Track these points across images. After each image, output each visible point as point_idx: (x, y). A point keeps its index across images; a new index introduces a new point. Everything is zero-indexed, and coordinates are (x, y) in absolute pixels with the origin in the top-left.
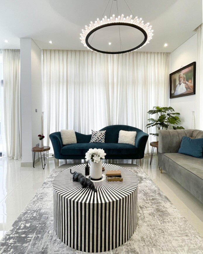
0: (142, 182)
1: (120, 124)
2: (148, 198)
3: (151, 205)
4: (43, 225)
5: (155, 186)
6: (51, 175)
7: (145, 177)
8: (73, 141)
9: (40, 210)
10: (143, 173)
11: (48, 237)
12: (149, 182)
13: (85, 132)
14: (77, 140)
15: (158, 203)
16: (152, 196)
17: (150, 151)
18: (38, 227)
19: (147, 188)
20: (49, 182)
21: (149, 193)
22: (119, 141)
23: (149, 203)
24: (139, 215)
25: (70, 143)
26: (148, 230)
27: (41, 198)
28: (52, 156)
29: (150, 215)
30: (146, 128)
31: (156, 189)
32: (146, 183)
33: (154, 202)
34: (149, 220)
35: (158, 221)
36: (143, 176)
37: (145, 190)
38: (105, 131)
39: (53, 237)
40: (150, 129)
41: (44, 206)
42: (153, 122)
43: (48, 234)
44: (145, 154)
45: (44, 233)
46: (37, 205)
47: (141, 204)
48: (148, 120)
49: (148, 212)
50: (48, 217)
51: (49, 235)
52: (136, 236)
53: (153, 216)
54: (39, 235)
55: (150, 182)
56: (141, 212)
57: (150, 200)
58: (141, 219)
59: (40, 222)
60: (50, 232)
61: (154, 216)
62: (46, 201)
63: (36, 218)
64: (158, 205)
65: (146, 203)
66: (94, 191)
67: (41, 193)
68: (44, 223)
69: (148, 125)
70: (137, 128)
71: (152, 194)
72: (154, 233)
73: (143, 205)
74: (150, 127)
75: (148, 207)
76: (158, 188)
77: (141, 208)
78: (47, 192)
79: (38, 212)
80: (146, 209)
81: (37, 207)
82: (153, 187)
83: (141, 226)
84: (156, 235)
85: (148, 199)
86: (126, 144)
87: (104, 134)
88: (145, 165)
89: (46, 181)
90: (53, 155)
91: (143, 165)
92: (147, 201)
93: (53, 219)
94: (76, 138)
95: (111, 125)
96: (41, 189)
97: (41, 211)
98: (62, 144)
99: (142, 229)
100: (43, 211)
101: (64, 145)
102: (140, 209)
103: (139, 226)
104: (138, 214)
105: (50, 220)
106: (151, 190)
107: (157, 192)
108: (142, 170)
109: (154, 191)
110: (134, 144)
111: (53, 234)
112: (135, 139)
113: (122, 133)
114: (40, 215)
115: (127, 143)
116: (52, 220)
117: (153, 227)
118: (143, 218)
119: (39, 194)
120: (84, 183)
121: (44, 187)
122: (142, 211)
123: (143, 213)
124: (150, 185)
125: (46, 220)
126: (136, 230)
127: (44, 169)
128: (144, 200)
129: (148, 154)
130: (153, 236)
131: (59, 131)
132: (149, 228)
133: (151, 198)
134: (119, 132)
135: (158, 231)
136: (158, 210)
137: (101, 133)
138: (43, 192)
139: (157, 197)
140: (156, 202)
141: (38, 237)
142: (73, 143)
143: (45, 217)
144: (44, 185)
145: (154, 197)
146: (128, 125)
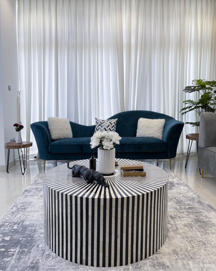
0: (174, 188)
1: (139, 110)
2: (183, 207)
3: (187, 215)
4: (29, 239)
5: (192, 193)
6: (36, 182)
7: (178, 182)
8: (67, 134)
9: (23, 221)
10: (175, 178)
11: (37, 251)
12: (184, 188)
13: (85, 122)
14: (73, 134)
15: (197, 213)
16: (188, 204)
17: (185, 150)
18: (21, 240)
19: (181, 195)
20: (33, 189)
21: (184, 201)
22: (137, 134)
23: (183, 213)
24: (169, 226)
25: (62, 138)
26: (183, 243)
27: (23, 208)
28: (33, 159)
29: (185, 226)
30: (180, 114)
31: (194, 196)
32: (180, 189)
33: (192, 211)
34: (184, 232)
35: (197, 233)
36: (175, 181)
37: (178, 198)
38: (117, 119)
39: (45, 252)
40: (186, 116)
41: (28, 217)
42: (191, 105)
43: (38, 248)
44: (178, 154)
45: (32, 246)
46: (19, 216)
47: (173, 214)
48: (184, 102)
49: (184, 223)
50: (35, 230)
51: (38, 250)
52: (165, 249)
53: (190, 227)
54: (24, 249)
55: (186, 188)
56: (172, 222)
57: (185, 208)
58: (172, 230)
59: (25, 235)
60: (40, 246)
61: (192, 227)
62: (31, 212)
63: (18, 231)
64: (198, 215)
65: (180, 212)
66: (104, 186)
67: (23, 203)
68: (31, 236)
69: (183, 109)
70: (166, 114)
71: (189, 202)
72: (191, 246)
73: (174, 215)
74: (186, 112)
75: (183, 217)
76: (197, 195)
77: (172, 217)
78: (31, 201)
79: (20, 224)
80: (179, 219)
81: (18, 218)
82: (191, 194)
83: (172, 238)
84: (194, 248)
85: (183, 209)
86: (148, 138)
87: (114, 124)
88: (178, 168)
89: (28, 188)
90: (35, 157)
91: (174, 168)
92: (181, 211)
93: (43, 232)
94: (71, 130)
95: (126, 110)
96: (21, 198)
97: (25, 223)
98: (51, 138)
99: (174, 241)
100: (27, 223)
101: (53, 140)
102: (170, 219)
103: (169, 238)
104: (168, 224)
105: (39, 232)
106: (187, 197)
107: (196, 200)
108: (173, 174)
109: (191, 199)
110: (161, 138)
111: (44, 249)
112: (162, 130)
113: (142, 122)
114: (23, 228)
115: (151, 136)
116: (41, 233)
117: (190, 239)
118: (175, 229)
119: (20, 203)
120: (90, 177)
121: (27, 196)
122: (174, 221)
123: (175, 224)
124: (186, 192)
125: (33, 232)
126: (165, 243)
127: (23, 174)
128: (176, 208)
129: (182, 153)
130: (189, 248)
131: (46, 120)
132: (184, 240)
133: (187, 207)
134: (138, 121)
135: (197, 243)
136: (198, 221)
137: (110, 122)
138: (25, 201)
139: (196, 205)
140: (195, 212)
141: (24, 251)
142: (67, 137)
143: (32, 229)
144: (26, 193)
145: (192, 206)
146: (152, 111)
